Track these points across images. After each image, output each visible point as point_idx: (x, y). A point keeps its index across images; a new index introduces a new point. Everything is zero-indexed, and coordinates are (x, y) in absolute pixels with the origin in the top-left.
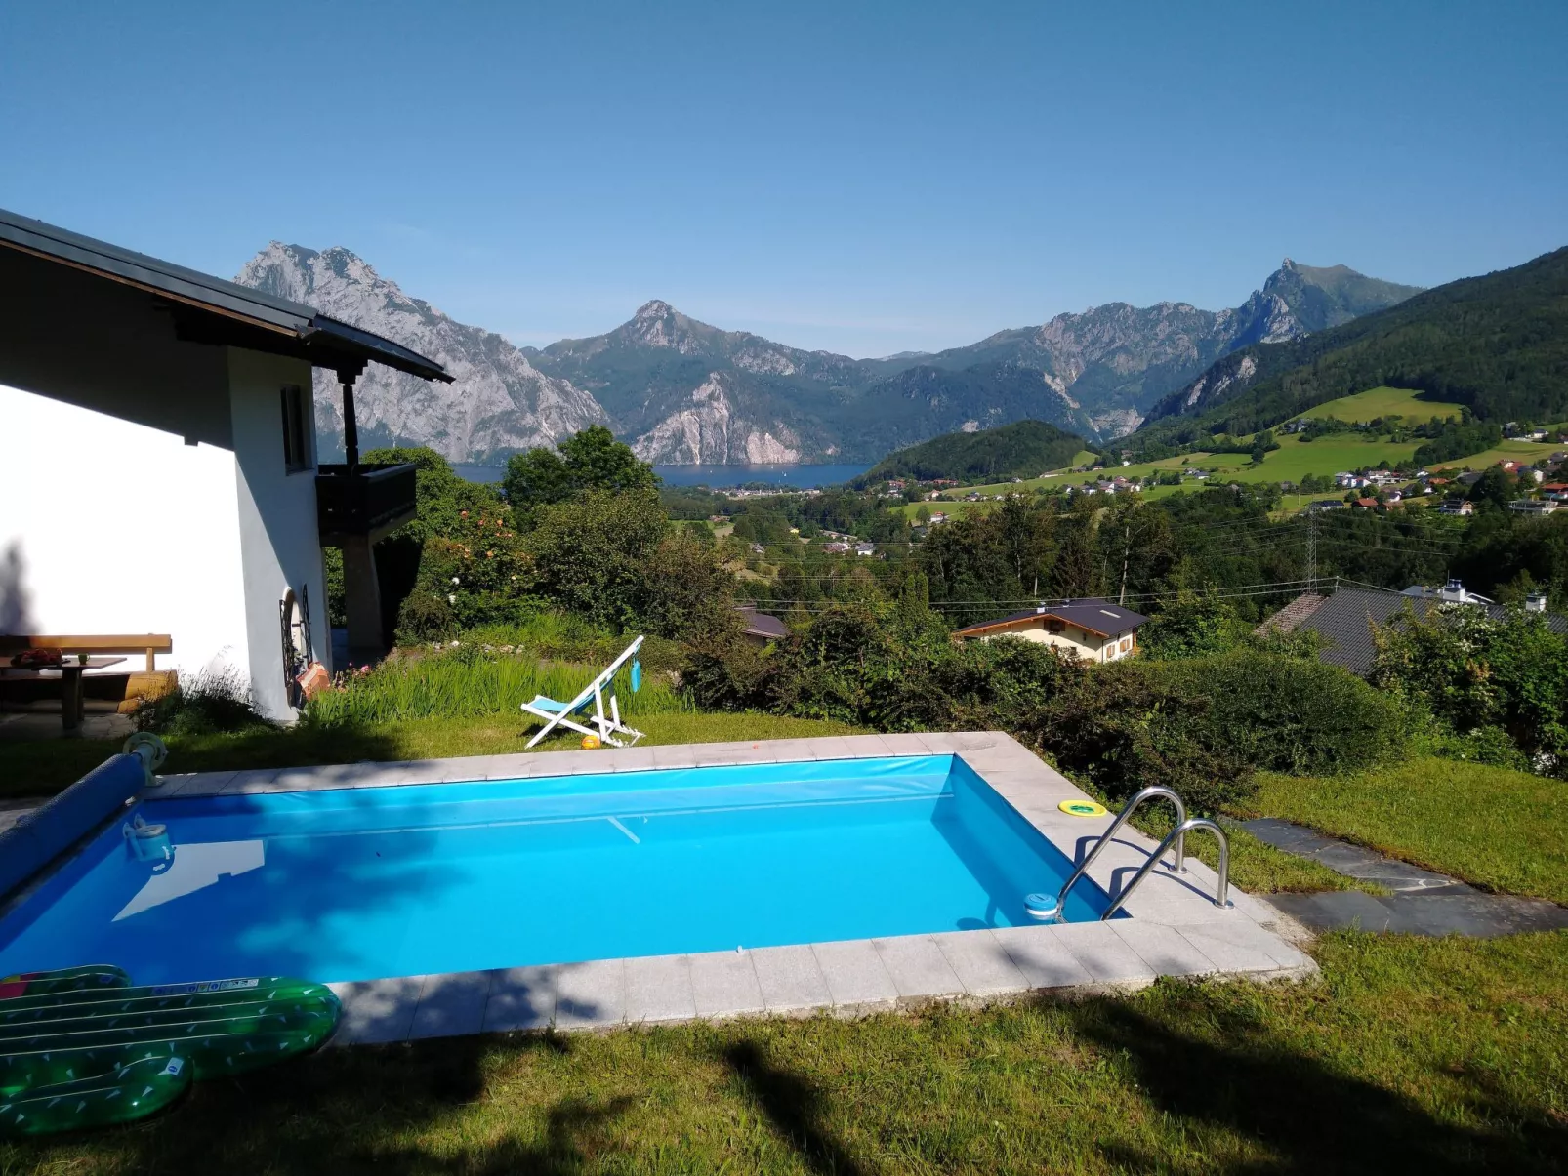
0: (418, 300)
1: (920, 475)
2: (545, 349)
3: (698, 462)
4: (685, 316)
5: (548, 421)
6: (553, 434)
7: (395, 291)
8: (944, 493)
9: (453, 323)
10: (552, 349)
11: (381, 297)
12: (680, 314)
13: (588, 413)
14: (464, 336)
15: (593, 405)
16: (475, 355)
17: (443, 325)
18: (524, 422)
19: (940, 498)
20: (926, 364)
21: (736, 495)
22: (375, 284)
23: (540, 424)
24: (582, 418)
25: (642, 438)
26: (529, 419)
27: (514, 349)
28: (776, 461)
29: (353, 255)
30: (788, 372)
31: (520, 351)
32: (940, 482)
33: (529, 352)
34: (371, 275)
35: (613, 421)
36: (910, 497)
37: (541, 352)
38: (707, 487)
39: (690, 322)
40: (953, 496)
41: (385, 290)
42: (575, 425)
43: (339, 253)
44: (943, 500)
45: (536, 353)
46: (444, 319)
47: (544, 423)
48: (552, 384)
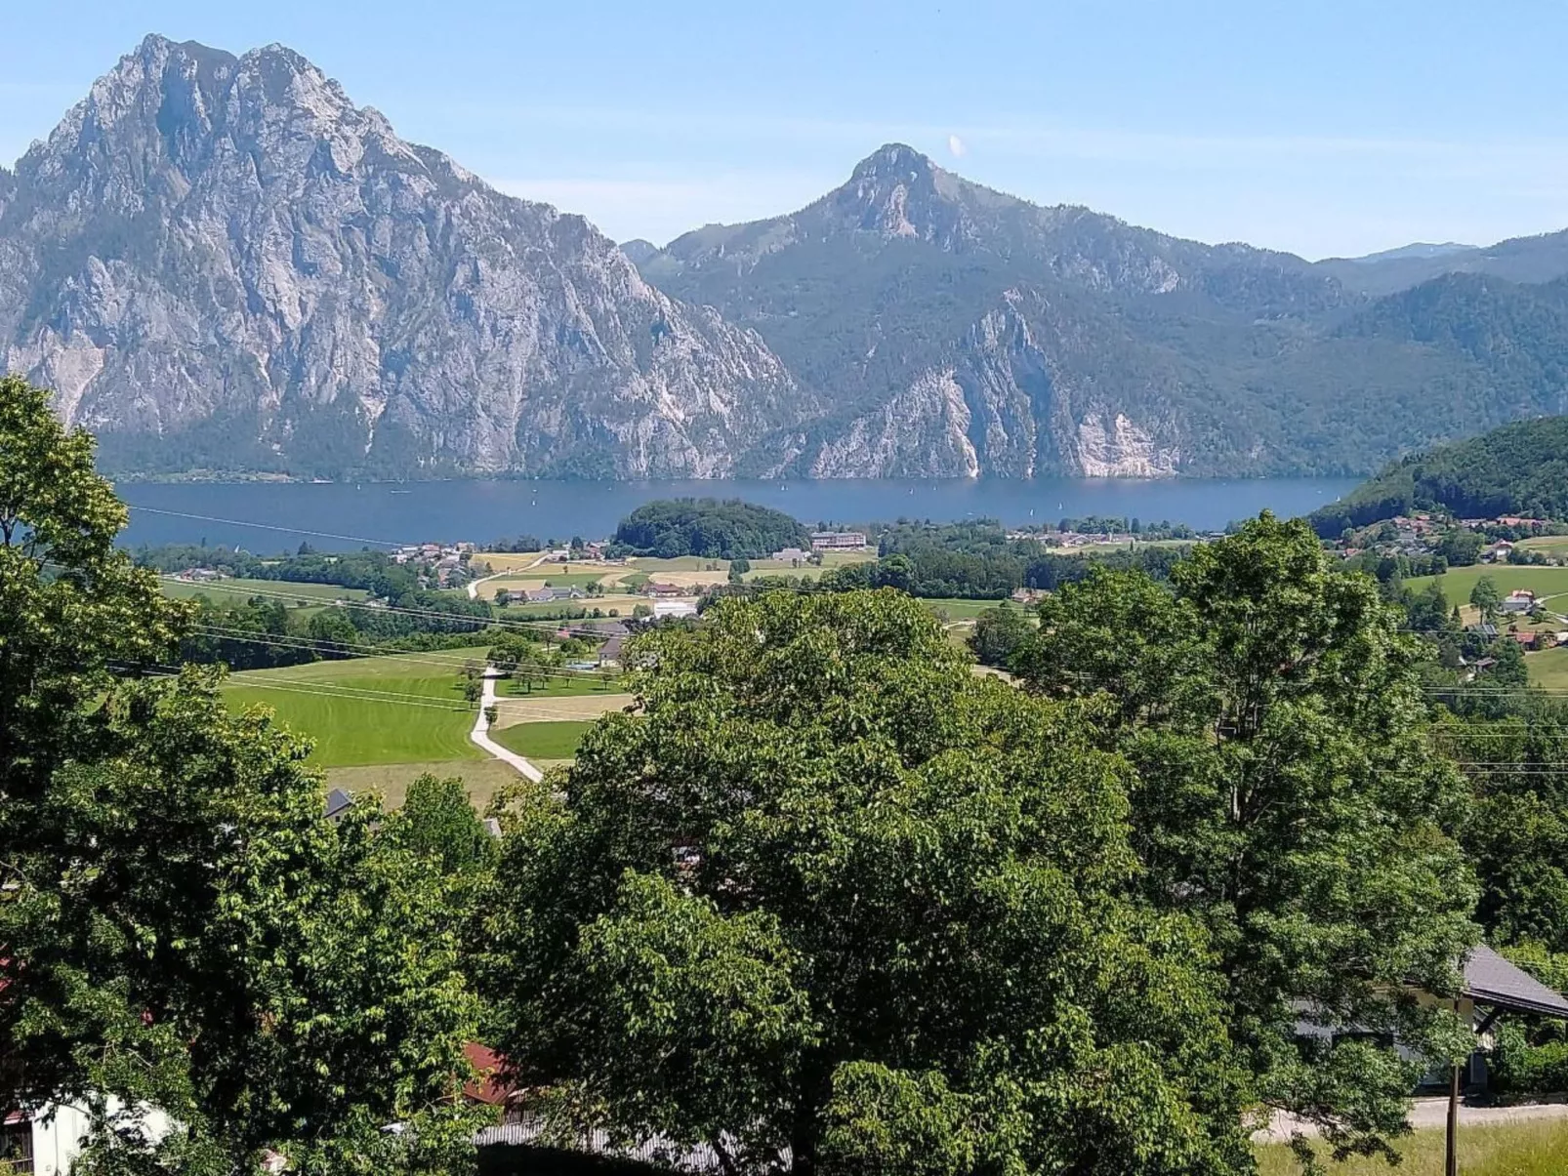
0: (427, 149)
1: (1461, 504)
2: (669, 245)
3: (974, 474)
4: (954, 176)
5: (673, 389)
6: (682, 416)
7: (382, 131)
8: (1521, 546)
9: (494, 195)
10: (684, 245)
11: (355, 142)
12: (942, 171)
13: (754, 372)
14: (513, 219)
15: (763, 356)
16: (533, 258)
17: (473, 198)
18: (626, 392)
19: (1515, 558)
20: (1465, 268)
21: (1058, 544)
22: (343, 118)
23: (656, 394)
24: (742, 381)
25: (861, 423)
26: (639, 386)
27: (611, 244)
28: (1139, 472)
29: (303, 60)
30: (1167, 286)
31: (623, 247)
32: (1512, 521)
33: (640, 251)
34: (337, 101)
35: (801, 388)
36: (1455, 555)
37: (662, 251)
38: (996, 524)
39: (966, 189)
40: (1545, 553)
41: (362, 130)
42: (727, 397)
43: (276, 56)
44: (1521, 561)
45: (655, 253)
46: (476, 185)
47: (665, 394)
48: (683, 315)
